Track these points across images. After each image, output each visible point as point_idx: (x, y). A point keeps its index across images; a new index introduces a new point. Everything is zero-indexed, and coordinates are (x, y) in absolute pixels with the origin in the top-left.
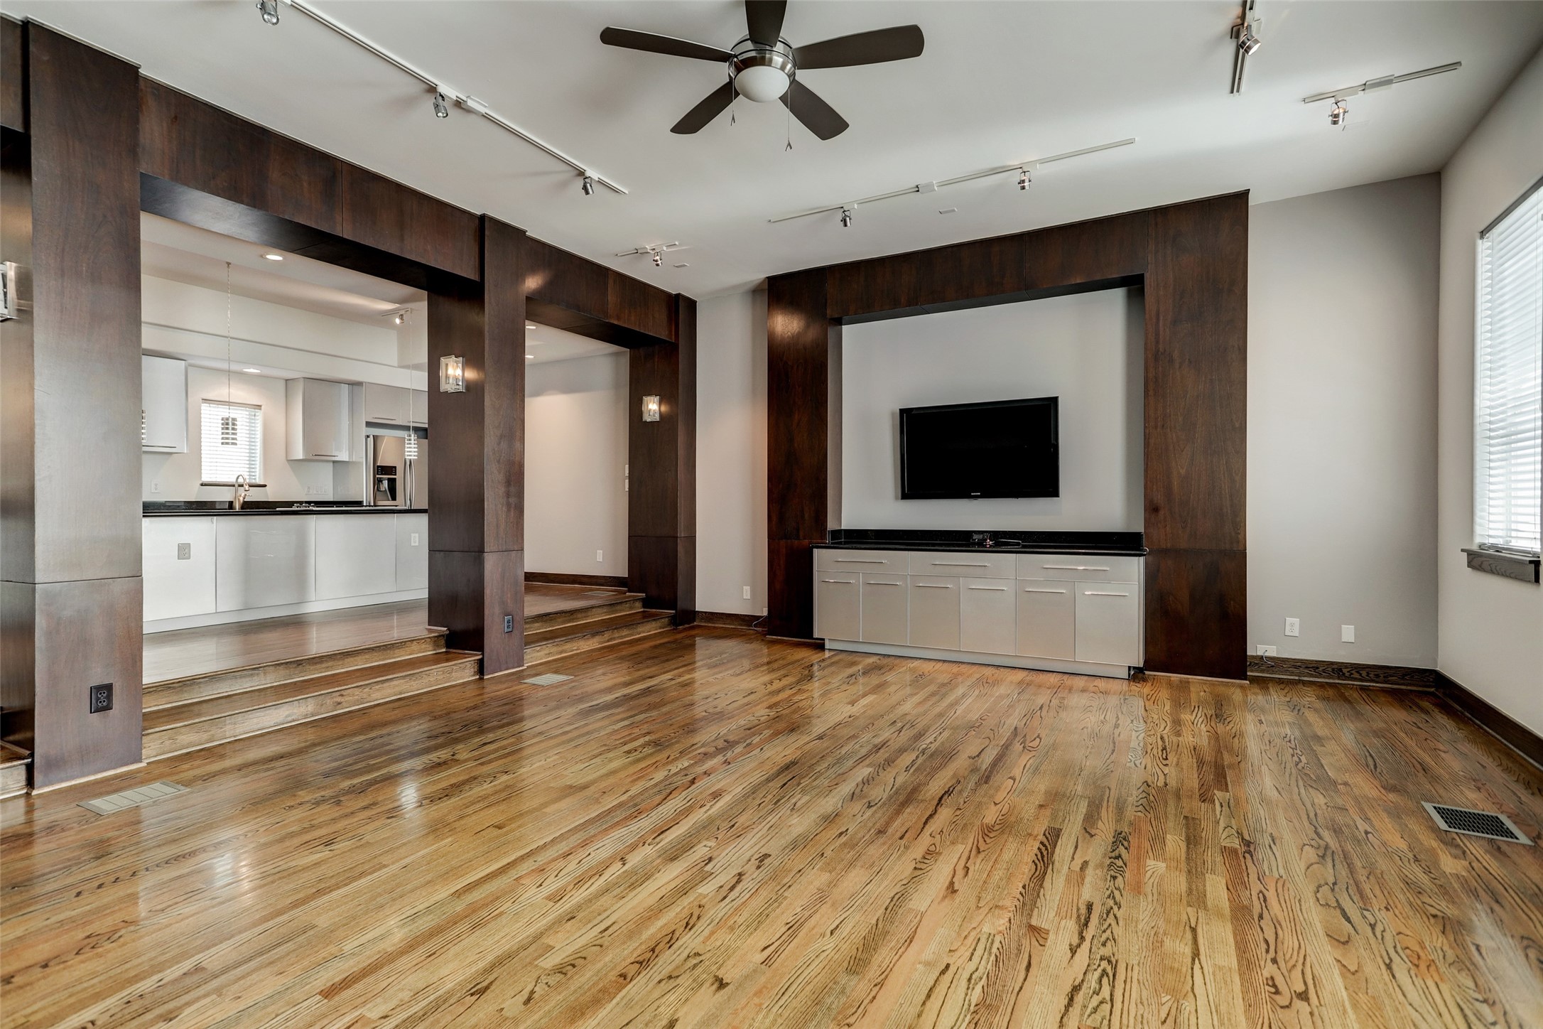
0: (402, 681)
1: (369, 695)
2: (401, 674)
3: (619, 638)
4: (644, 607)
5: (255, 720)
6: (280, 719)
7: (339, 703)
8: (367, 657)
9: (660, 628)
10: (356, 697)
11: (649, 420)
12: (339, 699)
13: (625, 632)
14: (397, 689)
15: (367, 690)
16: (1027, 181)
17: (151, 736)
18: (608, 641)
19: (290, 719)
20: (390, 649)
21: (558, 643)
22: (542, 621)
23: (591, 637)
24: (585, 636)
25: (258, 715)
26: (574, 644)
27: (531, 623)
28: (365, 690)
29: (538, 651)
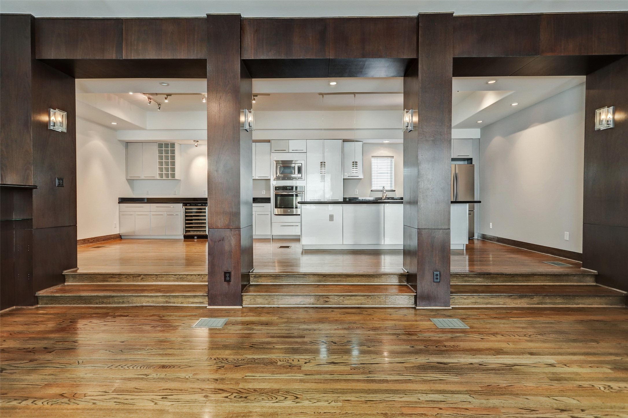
0: (363, 298)
1: (343, 301)
2: (362, 294)
3: (550, 303)
4: (597, 282)
5: (287, 300)
6: (298, 302)
7: (327, 302)
8: (359, 279)
9: (606, 304)
10: (336, 301)
11: (602, 128)
12: (327, 300)
13: (559, 300)
14: (359, 302)
15: (342, 298)
17: (247, 296)
18: (538, 304)
19: (302, 303)
20: (372, 277)
21: (484, 296)
22: (484, 278)
23: (518, 298)
24: (511, 296)
25: (288, 297)
26: (500, 300)
27: (473, 277)
28: (341, 298)
29: (465, 299)
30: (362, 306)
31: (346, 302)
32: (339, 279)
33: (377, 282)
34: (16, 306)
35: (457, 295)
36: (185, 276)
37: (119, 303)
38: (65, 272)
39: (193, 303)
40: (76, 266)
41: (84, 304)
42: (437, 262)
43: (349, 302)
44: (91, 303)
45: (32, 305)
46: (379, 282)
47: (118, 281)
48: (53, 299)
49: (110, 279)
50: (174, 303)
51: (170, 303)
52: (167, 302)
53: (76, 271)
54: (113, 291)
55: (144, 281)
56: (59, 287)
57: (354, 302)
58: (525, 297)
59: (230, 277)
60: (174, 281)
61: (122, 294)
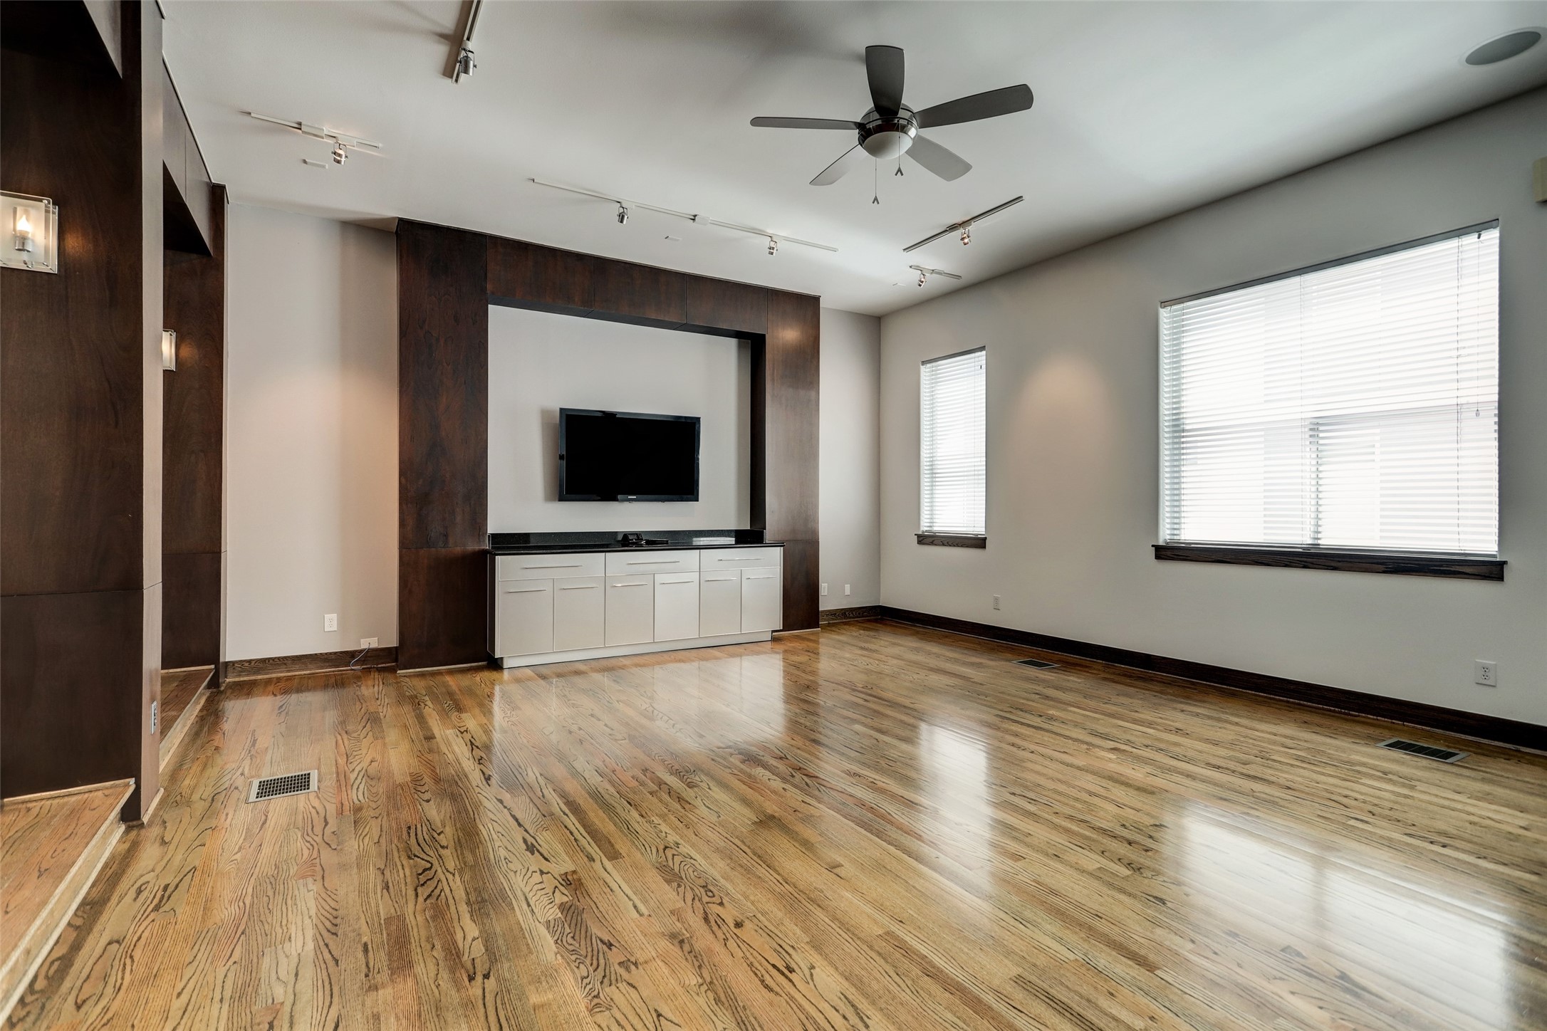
16: (775, 249)
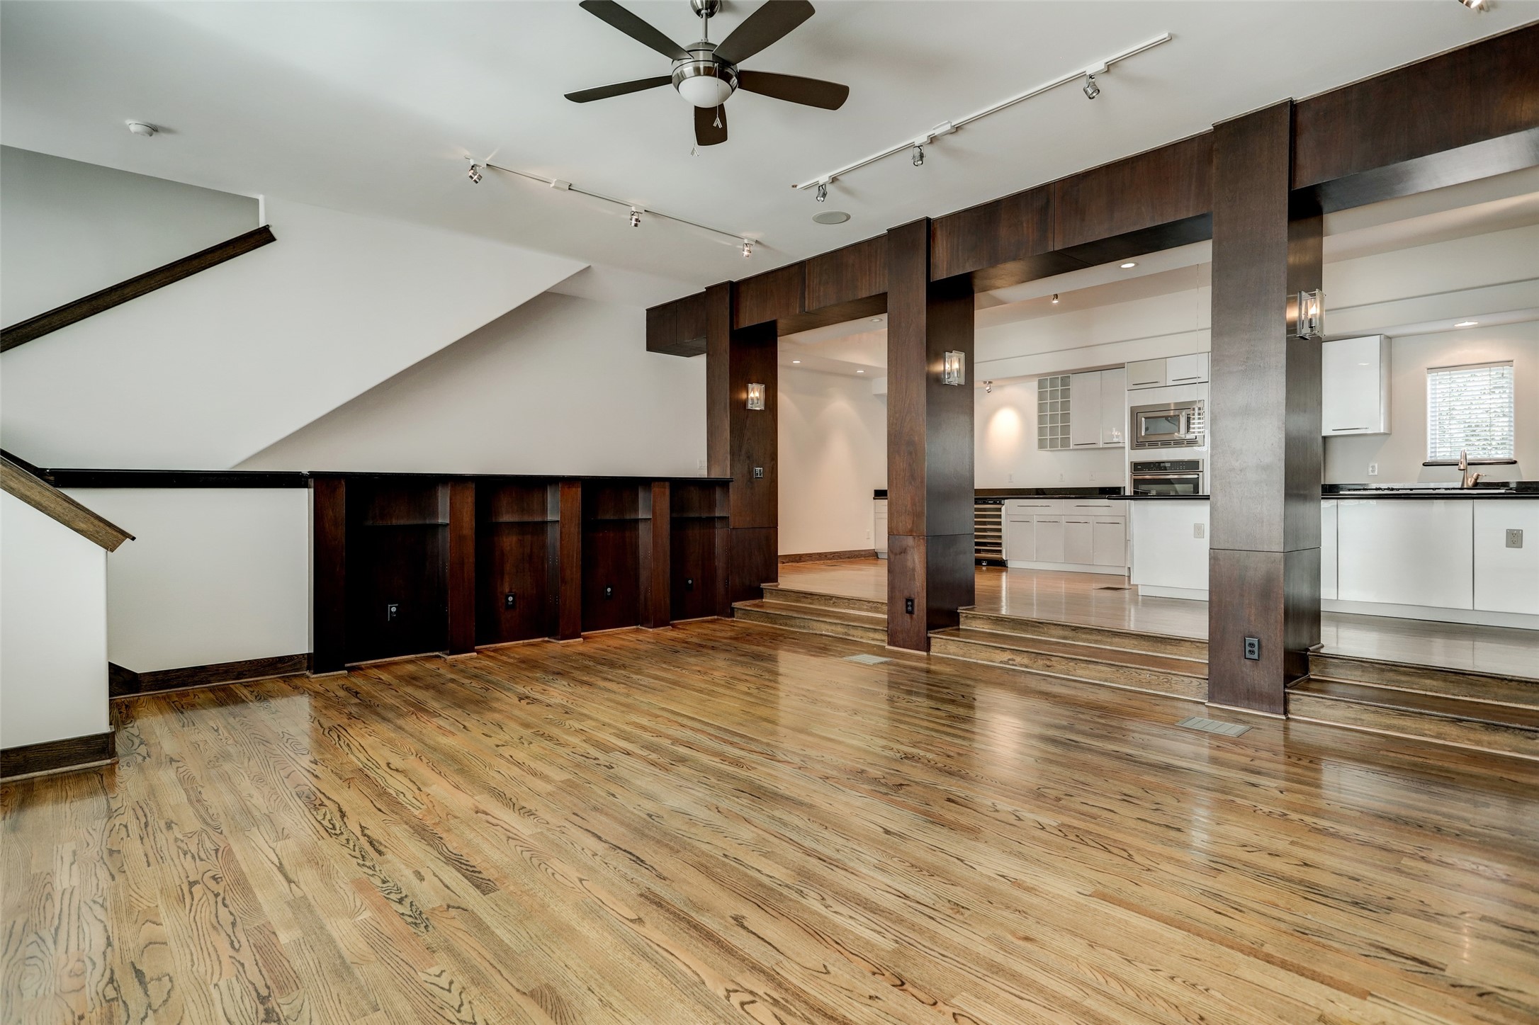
1: (1075, 670)
10: (1063, 667)
12: (1048, 663)
21: (1379, 709)
22: (1445, 680)
23: (1482, 729)
24: (1461, 721)
25: (990, 650)
26: (1427, 726)
27: (1412, 675)
28: (1071, 664)
29: (1328, 707)
30: (1106, 684)
31: (1080, 672)
32: (1099, 638)
33: (1172, 654)
34: (718, 615)
35: (1309, 696)
36: (879, 605)
37: (800, 627)
38: (763, 585)
39: (873, 639)
40: (776, 580)
41: (771, 623)
42: (1252, 618)
43: (1084, 672)
44: (776, 624)
45: (728, 617)
46: (1176, 654)
47: (810, 603)
48: (747, 613)
49: (803, 600)
50: (853, 636)
51: (849, 635)
52: (846, 634)
53: (777, 586)
54: (797, 612)
55: (836, 606)
56: (757, 601)
57: (1094, 674)
58: (1505, 731)
59: (912, 606)
60: (867, 610)
61: (802, 616)
